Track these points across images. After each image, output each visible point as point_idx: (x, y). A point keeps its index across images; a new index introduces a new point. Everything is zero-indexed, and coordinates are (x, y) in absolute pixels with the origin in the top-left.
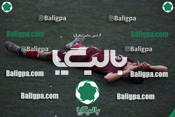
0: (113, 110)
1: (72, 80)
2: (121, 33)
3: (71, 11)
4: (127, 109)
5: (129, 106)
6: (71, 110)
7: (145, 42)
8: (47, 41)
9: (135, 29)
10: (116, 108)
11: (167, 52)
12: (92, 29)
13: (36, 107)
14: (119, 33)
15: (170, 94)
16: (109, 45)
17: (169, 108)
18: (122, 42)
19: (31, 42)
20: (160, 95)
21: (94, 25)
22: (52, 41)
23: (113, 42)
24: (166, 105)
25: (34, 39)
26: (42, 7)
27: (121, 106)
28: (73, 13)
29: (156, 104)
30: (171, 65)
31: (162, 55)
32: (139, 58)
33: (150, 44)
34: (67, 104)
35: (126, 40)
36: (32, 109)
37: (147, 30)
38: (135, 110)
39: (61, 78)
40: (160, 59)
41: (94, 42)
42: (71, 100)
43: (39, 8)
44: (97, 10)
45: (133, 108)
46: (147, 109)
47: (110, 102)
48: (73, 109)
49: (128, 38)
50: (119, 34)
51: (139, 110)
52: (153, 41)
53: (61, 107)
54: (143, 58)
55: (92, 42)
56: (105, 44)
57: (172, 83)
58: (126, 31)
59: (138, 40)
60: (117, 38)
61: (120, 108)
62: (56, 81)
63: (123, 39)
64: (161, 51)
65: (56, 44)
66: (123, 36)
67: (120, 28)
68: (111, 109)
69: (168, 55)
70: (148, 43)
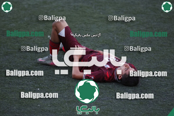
0: (105, 114)
1: (61, 82)
2: (113, 32)
3: (60, 9)
4: (120, 113)
5: (122, 109)
6: (60, 114)
7: (139, 42)
8: (34, 41)
9: (129, 28)
10: (108, 112)
11: (162, 52)
12: (83, 28)
13: (22, 111)
14: (111, 32)
15: (166, 97)
16: (101, 45)
17: (165, 112)
18: (114, 42)
19: (17, 42)
20: (156, 99)
21: (85, 23)
22: (40, 41)
23: (105, 41)
24: (162, 109)
25: (20, 39)
26: (30, 5)
27: (113, 110)
28: (63, 11)
29: (150, 107)
30: (167, 66)
31: (157, 55)
32: (133, 59)
33: (145, 44)
34: (56, 108)
35: (119, 40)
36: (18, 113)
37: (141, 29)
38: (129, 115)
39: (49, 80)
40: (156, 60)
41: (84, 42)
42: (59, 104)
43: (26, 6)
44: (88, 8)
45: (126, 112)
46: (142, 113)
47: (102, 105)
48: (62, 113)
49: (121, 38)
50: (111, 34)
51: (133, 114)
52: (147, 41)
53: (49, 111)
54: (137, 59)
55: (82, 42)
56: (96, 44)
57: (168, 85)
58: (119, 30)
59: (132, 39)
60: (110, 38)
61: (113, 112)
62: (44, 83)
63: (115, 38)
64: (156, 51)
65: (44, 44)
66: (116, 35)
67: (112, 27)
68: (103, 113)
69: (164, 56)
70: (142, 43)
